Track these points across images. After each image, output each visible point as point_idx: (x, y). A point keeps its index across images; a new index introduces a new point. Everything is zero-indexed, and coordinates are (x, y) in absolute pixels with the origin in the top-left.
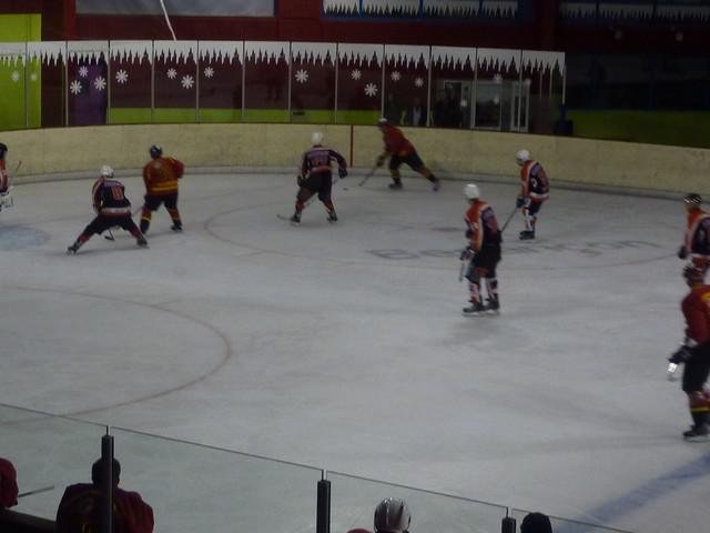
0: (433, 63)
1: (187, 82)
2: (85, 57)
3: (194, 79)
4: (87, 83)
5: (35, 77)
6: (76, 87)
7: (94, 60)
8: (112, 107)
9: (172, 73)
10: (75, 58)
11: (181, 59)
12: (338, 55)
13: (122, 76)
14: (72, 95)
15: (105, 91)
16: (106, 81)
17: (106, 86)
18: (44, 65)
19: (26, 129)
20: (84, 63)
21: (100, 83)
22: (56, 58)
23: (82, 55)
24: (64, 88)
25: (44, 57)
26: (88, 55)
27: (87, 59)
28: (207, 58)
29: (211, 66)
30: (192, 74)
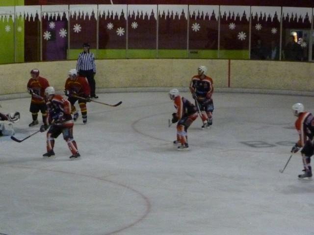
0: (283, 18)
1: (120, 31)
3: (125, 30)
4: (54, 33)
5: (21, 29)
6: (47, 35)
7: (59, 17)
8: (72, 48)
9: (110, 26)
10: (47, 16)
11: (116, 16)
12: (220, 13)
13: (77, 28)
14: (44, 41)
15: (66, 38)
16: (67, 31)
17: (67, 35)
18: (26, 22)
19: (14, 63)
20: (53, 19)
21: (63, 33)
22: (34, 16)
23: (51, 15)
24: (40, 36)
25: (26, 16)
26: (55, 15)
27: (54, 17)
28: (133, 16)
29: (136, 21)
30: (124, 27)
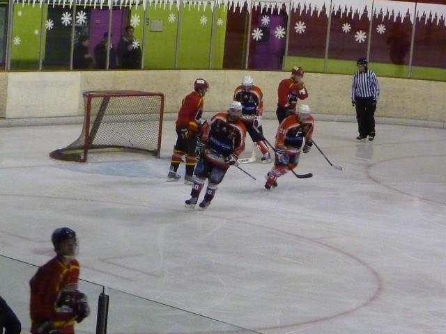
1: (360, 36)
2: (268, 7)
3: (367, 35)
4: (267, 31)
5: (222, 22)
6: (258, 34)
7: (276, 10)
8: (290, 54)
9: (347, 28)
10: (259, 8)
11: (357, 15)
13: (300, 27)
14: (253, 42)
15: (283, 40)
16: (286, 30)
17: (285, 35)
18: (230, 12)
19: (209, 69)
20: (267, 12)
21: (280, 32)
22: (242, 6)
23: (266, 6)
24: (247, 34)
25: (231, 4)
26: (271, 6)
27: (270, 9)
28: (380, 16)
29: (383, 24)
30: (366, 30)
